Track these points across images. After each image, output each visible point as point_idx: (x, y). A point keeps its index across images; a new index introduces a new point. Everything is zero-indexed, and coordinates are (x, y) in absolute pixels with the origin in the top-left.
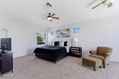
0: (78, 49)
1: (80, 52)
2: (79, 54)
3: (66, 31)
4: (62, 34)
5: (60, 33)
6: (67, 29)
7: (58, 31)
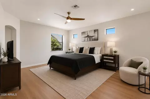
0: (113, 58)
1: (114, 63)
2: (114, 65)
3: (93, 32)
4: (88, 36)
5: (86, 36)
6: (94, 30)
7: (83, 33)
